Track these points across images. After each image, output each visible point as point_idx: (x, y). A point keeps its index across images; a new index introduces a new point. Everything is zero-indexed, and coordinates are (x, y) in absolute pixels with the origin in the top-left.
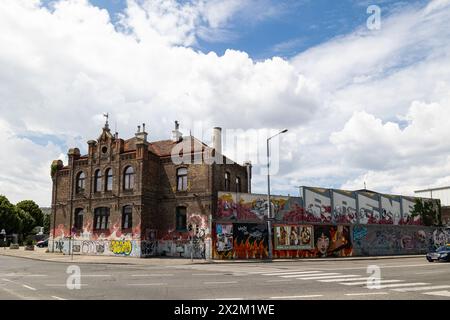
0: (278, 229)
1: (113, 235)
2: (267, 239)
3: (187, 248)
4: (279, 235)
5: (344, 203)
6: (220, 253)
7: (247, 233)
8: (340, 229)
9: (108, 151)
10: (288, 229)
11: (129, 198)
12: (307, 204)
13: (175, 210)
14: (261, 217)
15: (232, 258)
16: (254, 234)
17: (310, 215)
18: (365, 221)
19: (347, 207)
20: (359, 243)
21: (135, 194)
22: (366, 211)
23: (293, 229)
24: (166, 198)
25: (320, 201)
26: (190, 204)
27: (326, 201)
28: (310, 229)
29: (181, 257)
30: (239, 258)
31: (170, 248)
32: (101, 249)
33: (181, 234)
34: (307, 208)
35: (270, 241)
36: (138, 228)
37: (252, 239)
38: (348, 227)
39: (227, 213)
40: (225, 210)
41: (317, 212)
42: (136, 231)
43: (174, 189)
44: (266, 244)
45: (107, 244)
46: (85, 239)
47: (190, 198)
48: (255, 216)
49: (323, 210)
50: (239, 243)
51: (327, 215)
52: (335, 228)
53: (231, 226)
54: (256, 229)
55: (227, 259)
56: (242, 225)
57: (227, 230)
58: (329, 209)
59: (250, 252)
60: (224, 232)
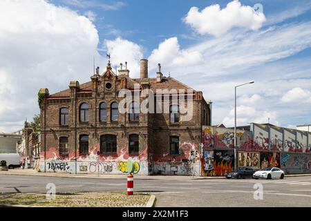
0: (240, 154)
1: (121, 158)
2: (233, 162)
3: (180, 168)
4: (240, 159)
5: (276, 136)
6: (205, 171)
7: (221, 157)
8: (275, 155)
9: (113, 86)
10: (245, 154)
11: (135, 128)
12: (255, 136)
13: (169, 138)
14: (228, 146)
15: (213, 176)
16: (226, 158)
17: (257, 144)
18: (287, 149)
19: (277, 139)
20: (284, 165)
21: (141, 125)
22: (288, 142)
23: (248, 155)
24: (161, 129)
25: (262, 134)
26: (182, 134)
27: (265, 135)
28: (258, 155)
29: (175, 175)
30: (217, 175)
31: (165, 168)
32: (109, 169)
33: (174, 157)
34: (255, 139)
35: (235, 163)
36: (145, 152)
37: (225, 162)
38: (279, 153)
39: (208, 142)
40: (207, 140)
41: (260, 142)
42: (143, 154)
43: (167, 122)
44: (233, 165)
45: (115, 165)
46: (92, 160)
47: (182, 130)
48: (225, 145)
49: (264, 141)
50: (217, 164)
51: (266, 144)
52: (272, 154)
53: (213, 152)
54: (227, 155)
55: (210, 176)
56: (219, 151)
57: (210, 155)
58: (267, 140)
59: (224, 171)
60: (209, 156)
